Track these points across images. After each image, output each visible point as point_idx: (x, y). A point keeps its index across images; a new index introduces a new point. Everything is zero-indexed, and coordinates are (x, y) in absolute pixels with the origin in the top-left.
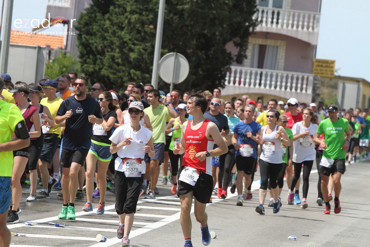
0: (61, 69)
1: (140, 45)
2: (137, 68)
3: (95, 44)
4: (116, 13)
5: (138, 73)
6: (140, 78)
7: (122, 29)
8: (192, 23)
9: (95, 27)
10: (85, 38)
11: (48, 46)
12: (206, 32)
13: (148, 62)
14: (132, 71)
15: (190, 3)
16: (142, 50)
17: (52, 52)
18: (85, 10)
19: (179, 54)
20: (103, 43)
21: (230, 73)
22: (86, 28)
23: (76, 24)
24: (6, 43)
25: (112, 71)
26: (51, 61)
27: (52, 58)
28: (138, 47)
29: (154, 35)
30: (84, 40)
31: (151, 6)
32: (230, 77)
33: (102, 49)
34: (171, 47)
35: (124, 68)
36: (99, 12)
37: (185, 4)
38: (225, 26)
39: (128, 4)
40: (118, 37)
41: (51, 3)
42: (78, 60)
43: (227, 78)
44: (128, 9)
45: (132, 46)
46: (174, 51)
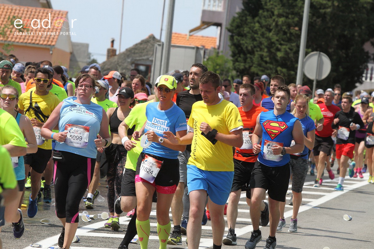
0: (214, 67)
1: (286, 45)
2: (283, 65)
3: (246, 45)
4: (265, 17)
5: (284, 70)
6: (286, 74)
7: (270, 31)
8: (333, 25)
9: (246, 29)
10: (237, 39)
11: (204, 46)
12: (346, 33)
13: (294, 60)
14: (279, 68)
15: (332, 8)
16: (288, 50)
17: (206, 51)
18: (237, 14)
19: (322, 53)
20: (253, 44)
21: (367, 70)
22: (238, 29)
23: (229, 27)
24: (168, 43)
25: (261, 68)
26: (205, 60)
27: (207, 57)
28: (284, 47)
29: (299, 36)
30: (235, 41)
31: (296, 10)
32: (367, 74)
33: (252, 49)
34: (315, 47)
35: (271, 66)
36: (249, 15)
37: (327, 8)
38: (363, 27)
39: (276, 8)
40: (267, 38)
41: (206, 8)
42: (231, 58)
43: (364, 75)
44: (276, 12)
45: (279, 46)
46: (317, 51)
